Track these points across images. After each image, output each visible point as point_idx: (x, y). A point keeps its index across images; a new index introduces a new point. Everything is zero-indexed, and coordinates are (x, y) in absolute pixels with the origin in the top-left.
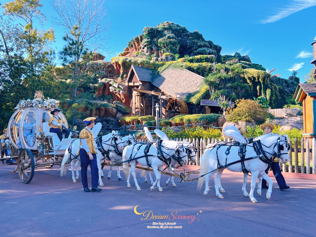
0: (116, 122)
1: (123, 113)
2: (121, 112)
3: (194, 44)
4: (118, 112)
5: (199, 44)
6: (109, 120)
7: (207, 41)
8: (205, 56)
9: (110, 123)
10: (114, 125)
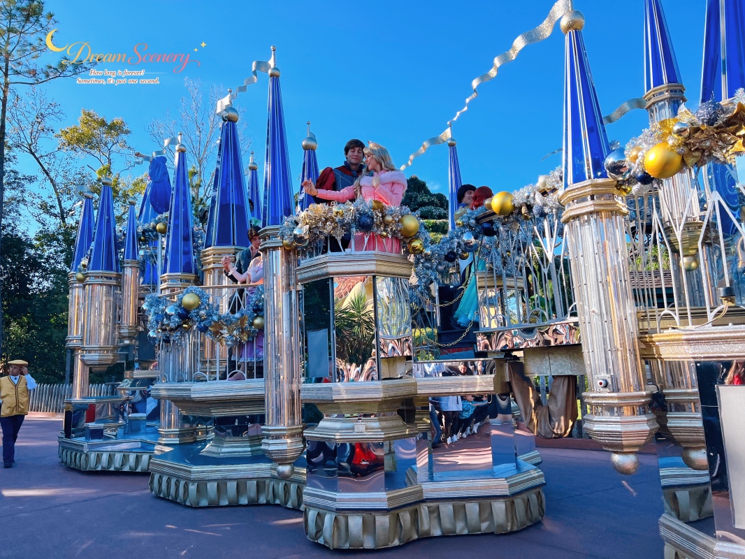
3: (411, 200)
5: (419, 199)
7: (435, 195)
8: (432, 221)
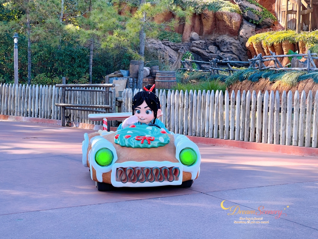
0: (240, 47)
1: (255, 24)
2: (250, 21)
4: (245, 22)
6: (223, 41)
9: (225, 50)
10: (234, 54)
